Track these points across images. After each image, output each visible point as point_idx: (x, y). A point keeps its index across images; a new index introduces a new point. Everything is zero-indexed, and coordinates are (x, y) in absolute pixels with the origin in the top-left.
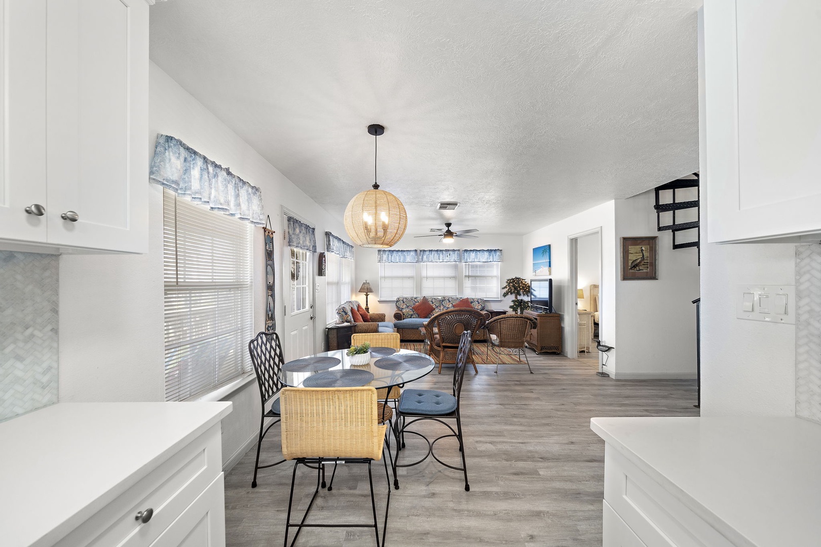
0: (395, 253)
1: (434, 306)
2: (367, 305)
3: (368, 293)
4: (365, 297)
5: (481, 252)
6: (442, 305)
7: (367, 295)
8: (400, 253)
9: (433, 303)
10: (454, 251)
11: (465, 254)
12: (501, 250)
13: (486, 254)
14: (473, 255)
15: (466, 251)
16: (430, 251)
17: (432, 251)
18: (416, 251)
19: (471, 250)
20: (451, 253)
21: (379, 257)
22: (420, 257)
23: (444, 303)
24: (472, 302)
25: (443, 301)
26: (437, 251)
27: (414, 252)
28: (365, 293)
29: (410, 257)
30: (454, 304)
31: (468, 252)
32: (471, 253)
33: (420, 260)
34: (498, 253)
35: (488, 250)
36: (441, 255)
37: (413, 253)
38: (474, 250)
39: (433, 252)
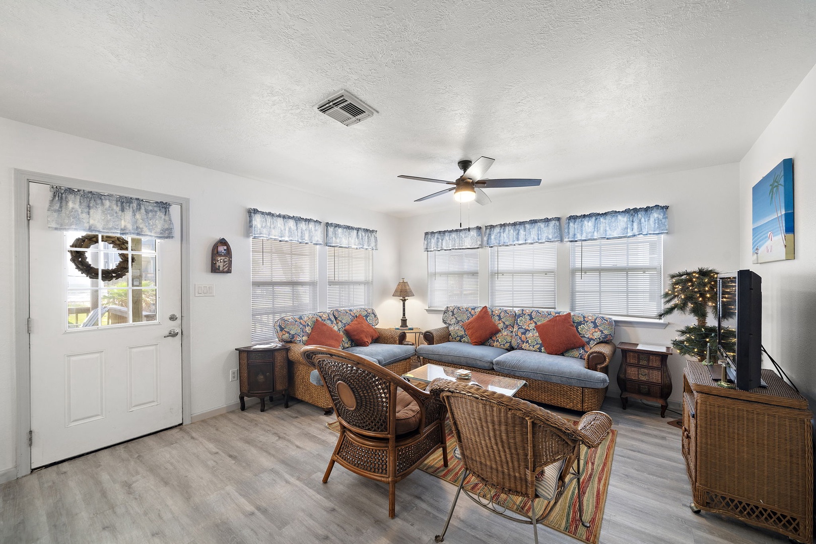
0: (447, 236)
1: (501, 326)
2: (404, 314)
3: (406, 298)
4: (402, 302)
5: (608, 217)
6: (517, 324)
7: (404, 301)
8: (454, 235)
9: (500, 319)
10: (547, 220)
11: (571, 224)
12: (667, 207)
13: (623, 220)
14: (589, 225)
15: (573, 218)
16: (501, 225)
17: (504, 225)
18: (479, 228)
19: (584, 216)
20: (542, 225)
21: (426, 243)
22: (485, 239)
23: (521, 321)
24: (580, 323)
25: (519, 316)
26: (514, 224)
27: (475, 231)
28: (402, 298)
29: (469, 240)
30: (539, 323)
31: (578, 220)
32: (586, 222)
33: (485, 243)
34: (655, 215)
35: (627, 211)
36: (522, 232)
37: (473, 233)
38: (590, 216)
39: (507, 228)
